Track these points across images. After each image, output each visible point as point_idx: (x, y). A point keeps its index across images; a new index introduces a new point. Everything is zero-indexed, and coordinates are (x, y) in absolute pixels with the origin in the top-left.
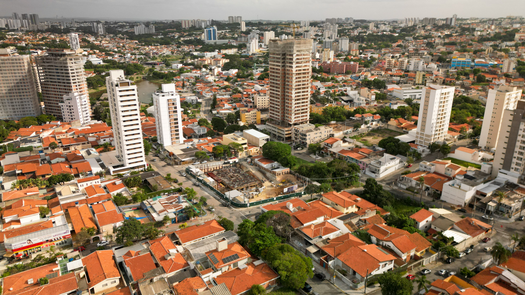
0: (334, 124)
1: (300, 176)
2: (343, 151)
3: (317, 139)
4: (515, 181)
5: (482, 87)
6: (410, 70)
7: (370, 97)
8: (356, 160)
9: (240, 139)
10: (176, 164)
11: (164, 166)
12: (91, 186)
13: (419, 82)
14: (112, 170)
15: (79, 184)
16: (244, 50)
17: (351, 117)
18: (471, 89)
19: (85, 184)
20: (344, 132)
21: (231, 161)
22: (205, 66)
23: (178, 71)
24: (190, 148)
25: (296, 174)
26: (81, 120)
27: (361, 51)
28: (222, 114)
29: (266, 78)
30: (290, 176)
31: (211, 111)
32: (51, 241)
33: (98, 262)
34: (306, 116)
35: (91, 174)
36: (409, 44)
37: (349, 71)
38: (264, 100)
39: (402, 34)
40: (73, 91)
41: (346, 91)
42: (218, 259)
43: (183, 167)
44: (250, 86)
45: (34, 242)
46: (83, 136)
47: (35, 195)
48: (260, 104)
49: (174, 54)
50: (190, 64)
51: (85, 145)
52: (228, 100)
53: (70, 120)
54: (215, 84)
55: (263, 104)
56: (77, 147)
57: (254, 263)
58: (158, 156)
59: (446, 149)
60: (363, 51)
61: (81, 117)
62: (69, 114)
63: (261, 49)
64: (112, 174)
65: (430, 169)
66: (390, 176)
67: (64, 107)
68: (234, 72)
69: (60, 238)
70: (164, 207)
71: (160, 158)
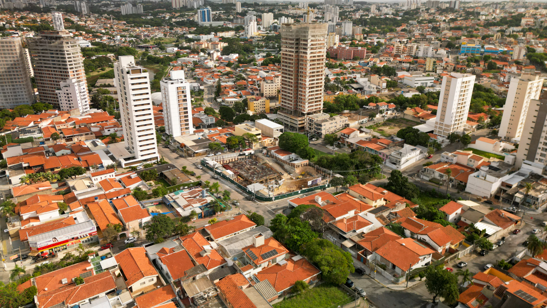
0: (347, 113)
1: (320, 168)
2: (361, 142)
3: (332, 130)
4: (539, 172)
5: (493, 75)
6: (419, 56)
7: (380, 85)
8: (376, 151)
9: (254, 129)
10: (190, 156)
11: (177, 158)
12: (106, 180)
13: (429, 69)
14: (123, 162)
15: (93, 178)
16: (242, 33)
17: (364, 106)
18: (482, 76)
19: (99, 177)
20: (360, 121)
21: (247, 153)
22: (203, 50)
23: (174, 55)
24: (202, 139)
25: (316, 166)
26: (81, 108)
27: (365, 35)
28: (228, 102)
29: (270, 64)
30: (309, 169)
31: (215, 99)
32: (77, 238)
33: (132, 260)
34: (320, 105)
35: (102, 166)
36: (414, 28)
37: (356, 56)
38: (271, 87)
39: (406, 18)
40: (71, 77)
41: (355, 78)
42: (256, 255)
43: (198, 159)
44: (254, 72)
45: (60, 240)
46: (85, 126)
47: (48, 190)
48: (268, 92)
49: (167, 37)
50: (186, 48)
51: (88, 136)
52: (232, 87)
53: (68, 108)
54: (215, 69)
55: (271, 92)
56: (80, 138)
57: (293, 258)
58: (168, 148)
59: (467, 139)
60: (367, 35)
61: (80, 105)
62: (67, 102)
63: (260, 32)
64: (124, 167)
65: (452, 160)
66: (411, 167)
67: (61, 95)
68: (234, 57)
69: (86, 235)
70: (188, 201)
71: (171, 150)
